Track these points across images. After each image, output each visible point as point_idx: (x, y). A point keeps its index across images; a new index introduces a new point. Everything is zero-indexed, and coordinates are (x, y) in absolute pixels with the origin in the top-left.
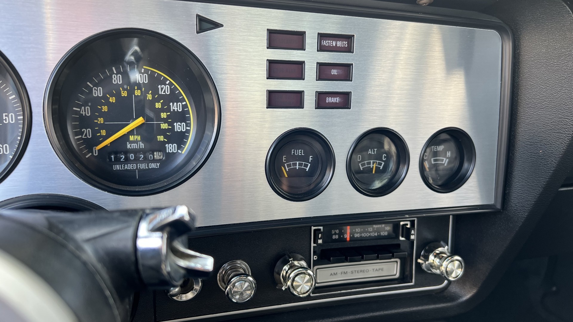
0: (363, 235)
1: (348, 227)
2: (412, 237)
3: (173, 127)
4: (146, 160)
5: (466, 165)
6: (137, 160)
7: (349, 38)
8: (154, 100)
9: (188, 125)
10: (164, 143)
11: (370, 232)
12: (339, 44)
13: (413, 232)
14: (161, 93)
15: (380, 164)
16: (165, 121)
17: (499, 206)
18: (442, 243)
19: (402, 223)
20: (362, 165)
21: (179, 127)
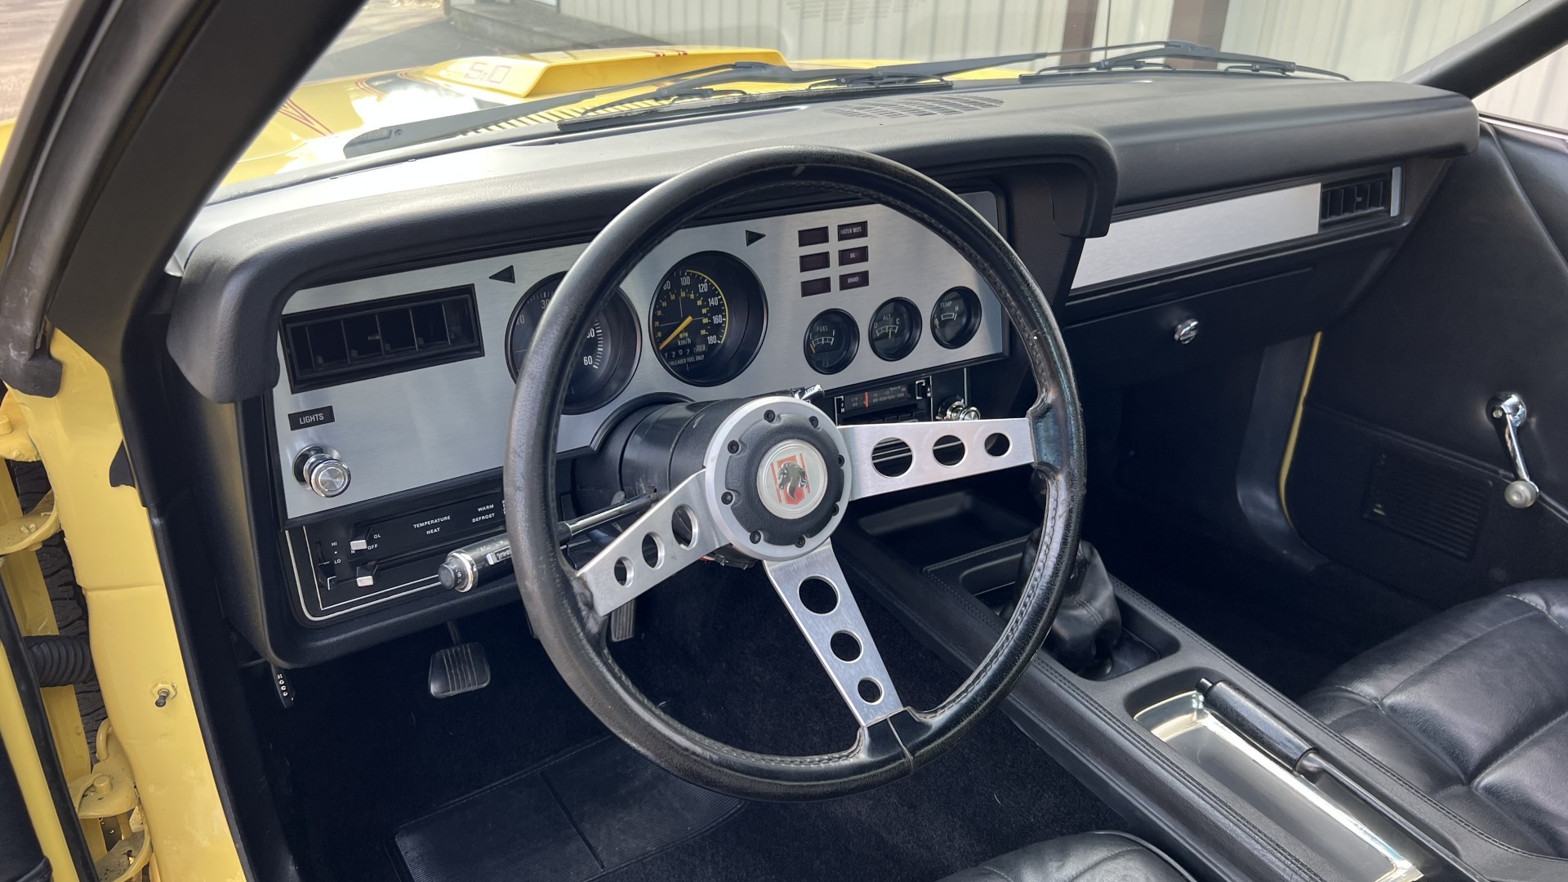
0: (881, 399)
1: (866, 393)
2: (929, 395)
3: (712, 320)
4: (693, 354)
5: (973, 320)
6: (685, 355)
7: (864, 225)
8: (697, 299)
9: (724, 316)
10: (706, 336)
11: (887, 396)
12: (855, 230)
13: (929, 390)
14: (701, 291)
15: (894, 328)
16: (705, 316)
17: (1007, 353)
18: (958, 397)
19: (917, 382)
20: (879, 332)
21: (717, 319)
